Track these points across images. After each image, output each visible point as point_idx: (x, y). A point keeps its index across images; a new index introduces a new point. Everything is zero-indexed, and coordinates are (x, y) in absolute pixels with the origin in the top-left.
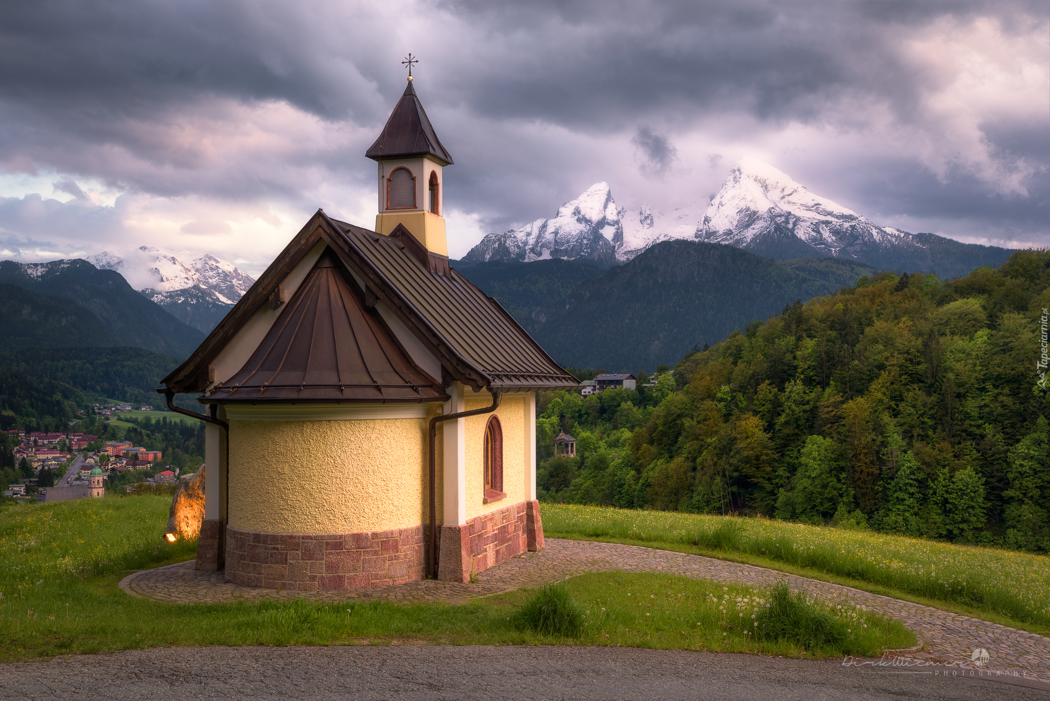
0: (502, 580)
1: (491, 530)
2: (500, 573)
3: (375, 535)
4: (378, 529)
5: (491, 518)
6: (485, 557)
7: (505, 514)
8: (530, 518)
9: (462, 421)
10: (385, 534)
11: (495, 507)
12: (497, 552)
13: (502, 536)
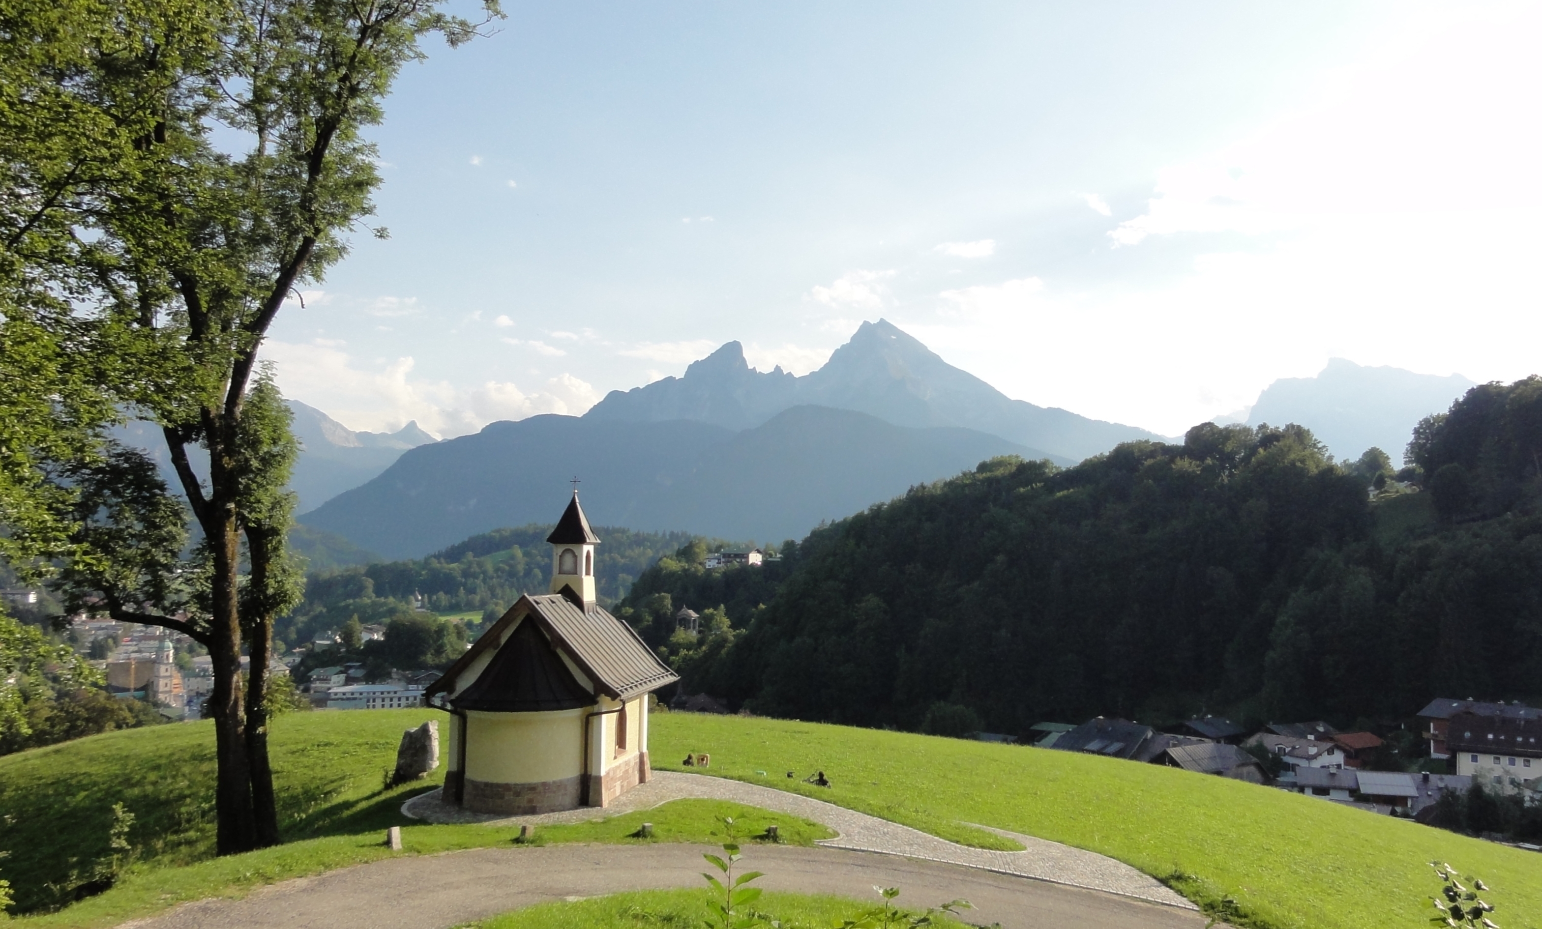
0: (625, 804)
1: (619, 774)
2: (623, 798)
3: (554, 782)
4: (554, 779)
5: (618, 767)
6: (615, 791)
7: (627, 763)
8: (642, 763)
9: (604, 716)
10: (561, 782)
11: (622, 759)
12: (622, 786)
13: (626, 776)
